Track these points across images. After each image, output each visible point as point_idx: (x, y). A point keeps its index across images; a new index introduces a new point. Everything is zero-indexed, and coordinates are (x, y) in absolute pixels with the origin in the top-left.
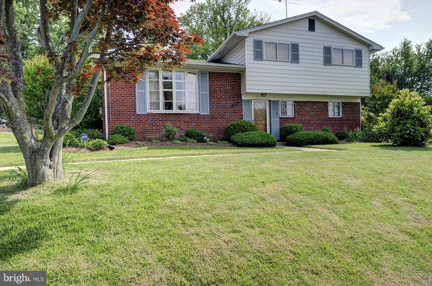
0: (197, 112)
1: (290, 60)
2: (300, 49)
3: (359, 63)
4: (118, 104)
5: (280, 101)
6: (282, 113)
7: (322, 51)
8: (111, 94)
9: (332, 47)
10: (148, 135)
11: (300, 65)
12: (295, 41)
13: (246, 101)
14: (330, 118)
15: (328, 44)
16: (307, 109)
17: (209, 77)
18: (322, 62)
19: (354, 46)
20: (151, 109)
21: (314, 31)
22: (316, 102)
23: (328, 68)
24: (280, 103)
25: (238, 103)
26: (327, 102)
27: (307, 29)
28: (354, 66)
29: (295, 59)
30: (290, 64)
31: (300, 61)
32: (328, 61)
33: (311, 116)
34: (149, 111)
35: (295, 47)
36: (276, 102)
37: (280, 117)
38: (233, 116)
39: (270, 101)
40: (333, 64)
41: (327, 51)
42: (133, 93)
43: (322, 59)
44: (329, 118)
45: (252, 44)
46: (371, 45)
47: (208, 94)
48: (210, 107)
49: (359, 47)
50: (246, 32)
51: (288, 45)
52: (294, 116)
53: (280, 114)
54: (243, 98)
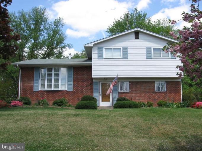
0: (66, 89)
1: (122, 57)
2: (129, 50)
4: (25, 86)
7: (145, 50)
9: (152, 47)
12: (125, 46)
15: (149, 46)
16: (139, 86)
17: (73, 69)
18: (145, 57)
20: (41, 88)
21: (139, 38)
22: (145, 82)
23: (149, 61)
24: (119, 83)
25: (91, 84)
26: (154, 82)
27: (134, 38)
31: (129, 57)
33: (142, 91)
35: (125, 50)
37: (119, 92)
40: (153, 57)
41: (148, 50)
42: (33, 80)
45: (97, 50)
47: (73, 79)
48: (73, 86)
50: (92, 44)
51: (120, 48)
52: (129, 91)
53: (119, 90)
54: (94, 81)
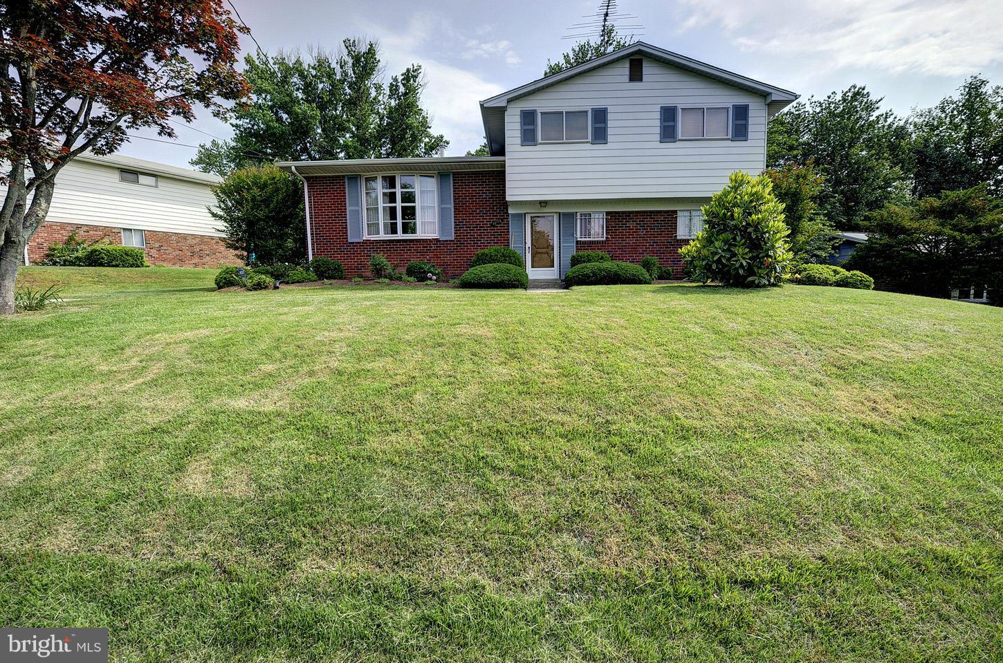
0: (435, 236)
1: (590, 139)
2: (610, 116)
3: (740, 132)
4: (324, 229)
5: (578, 214)
6: (581, 234)
7: (658, 115)
8: (315, 215)
9: (680, 107)
10: (364, 272)
11: (609, 146)
12: (599, 104)
13: (514, 215)
14: (681, 240)
15: (669, 102)
16: (631, 224)
17: (454, 180)
18: (658, 137)
19: (730, 100)
20: (368, 235)
21: (641, 80)
22: (651, 212)
23: (670, 148)
24: (579, 217)
25: (502, 220)
26: (675, 212)
27: (627, 78)
28: (728, 139)
29: (600, 135)
30: (589, 146)
31: (610, 138)
32: (668, 133)
33: (640, 237)
34: (366, 237)
35: (600, 116)
36: (572, 216)
37: (577, 242)
38: (493, 240)
39: (560, 213)
40: (680, 138)
41: (669, 115)
42: (343, 212)
43: (658, 130)
44: (678, 240)
45: (518, 119)
46: (770, 94)
47: (453, 210)
48: (455, 228)
49: (741, 100)
50: (502, 98)
51: (586, 112)
52: (605, 239)
53: (579, 236)
54: (511, 211)
